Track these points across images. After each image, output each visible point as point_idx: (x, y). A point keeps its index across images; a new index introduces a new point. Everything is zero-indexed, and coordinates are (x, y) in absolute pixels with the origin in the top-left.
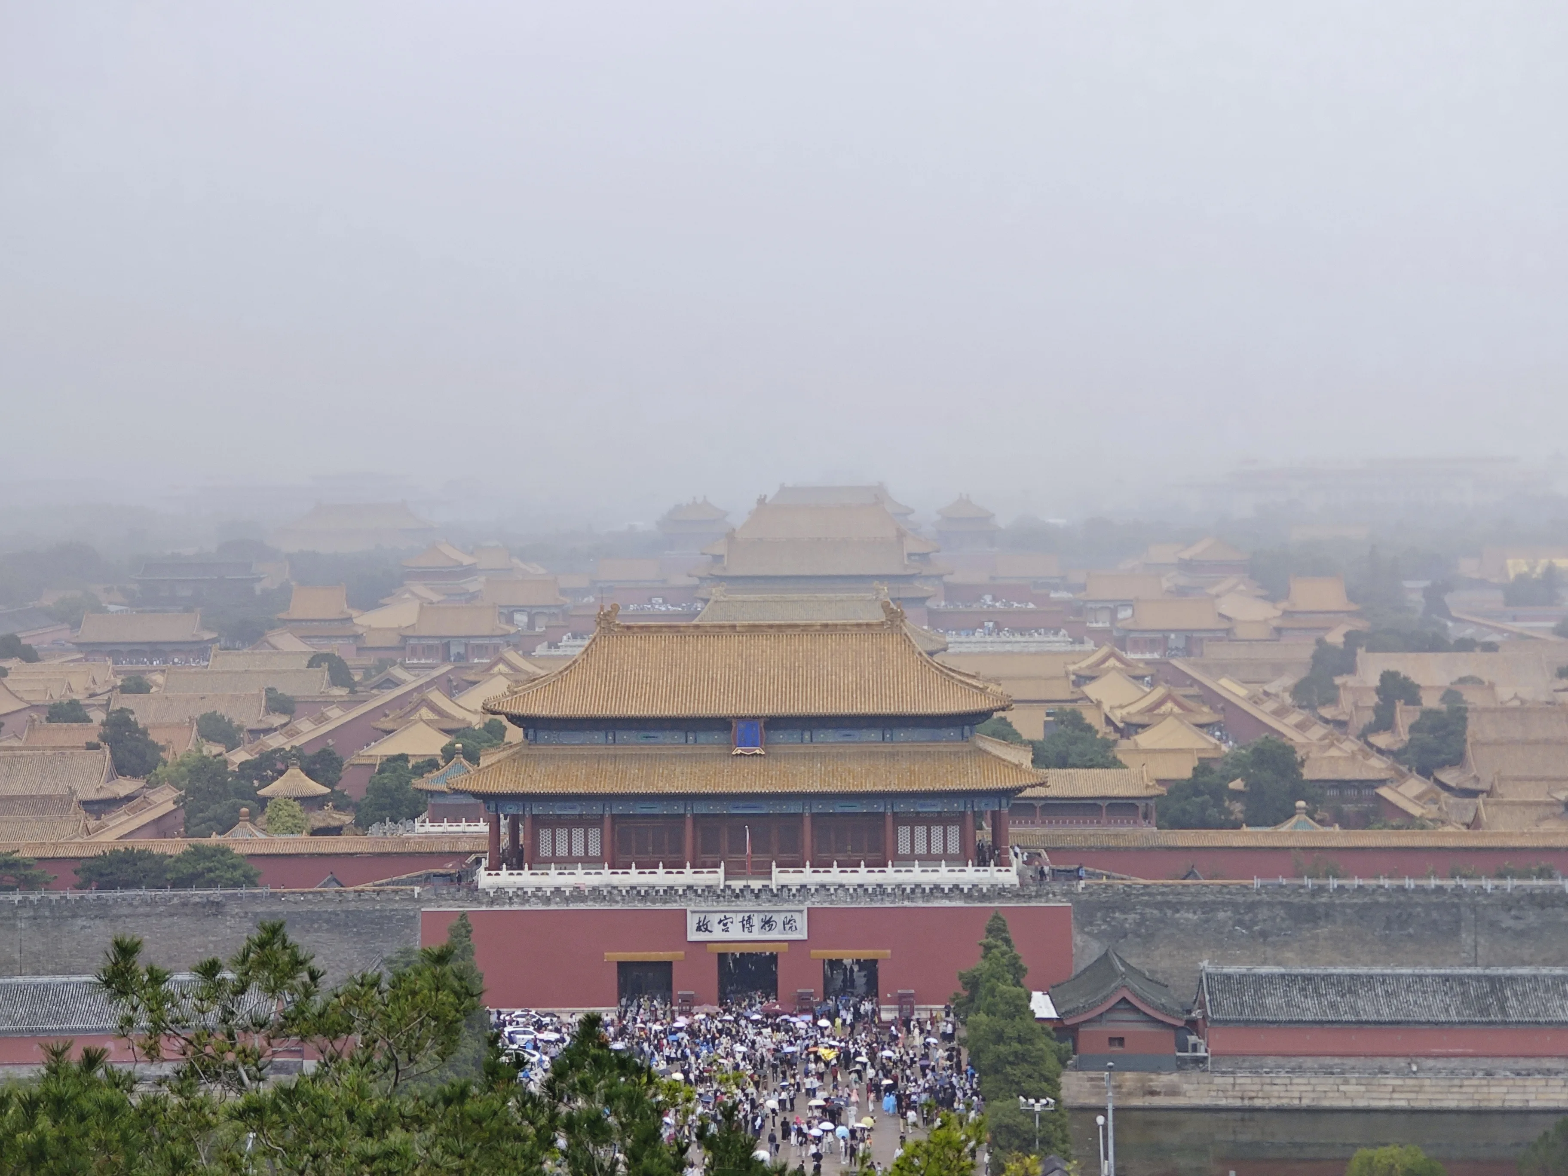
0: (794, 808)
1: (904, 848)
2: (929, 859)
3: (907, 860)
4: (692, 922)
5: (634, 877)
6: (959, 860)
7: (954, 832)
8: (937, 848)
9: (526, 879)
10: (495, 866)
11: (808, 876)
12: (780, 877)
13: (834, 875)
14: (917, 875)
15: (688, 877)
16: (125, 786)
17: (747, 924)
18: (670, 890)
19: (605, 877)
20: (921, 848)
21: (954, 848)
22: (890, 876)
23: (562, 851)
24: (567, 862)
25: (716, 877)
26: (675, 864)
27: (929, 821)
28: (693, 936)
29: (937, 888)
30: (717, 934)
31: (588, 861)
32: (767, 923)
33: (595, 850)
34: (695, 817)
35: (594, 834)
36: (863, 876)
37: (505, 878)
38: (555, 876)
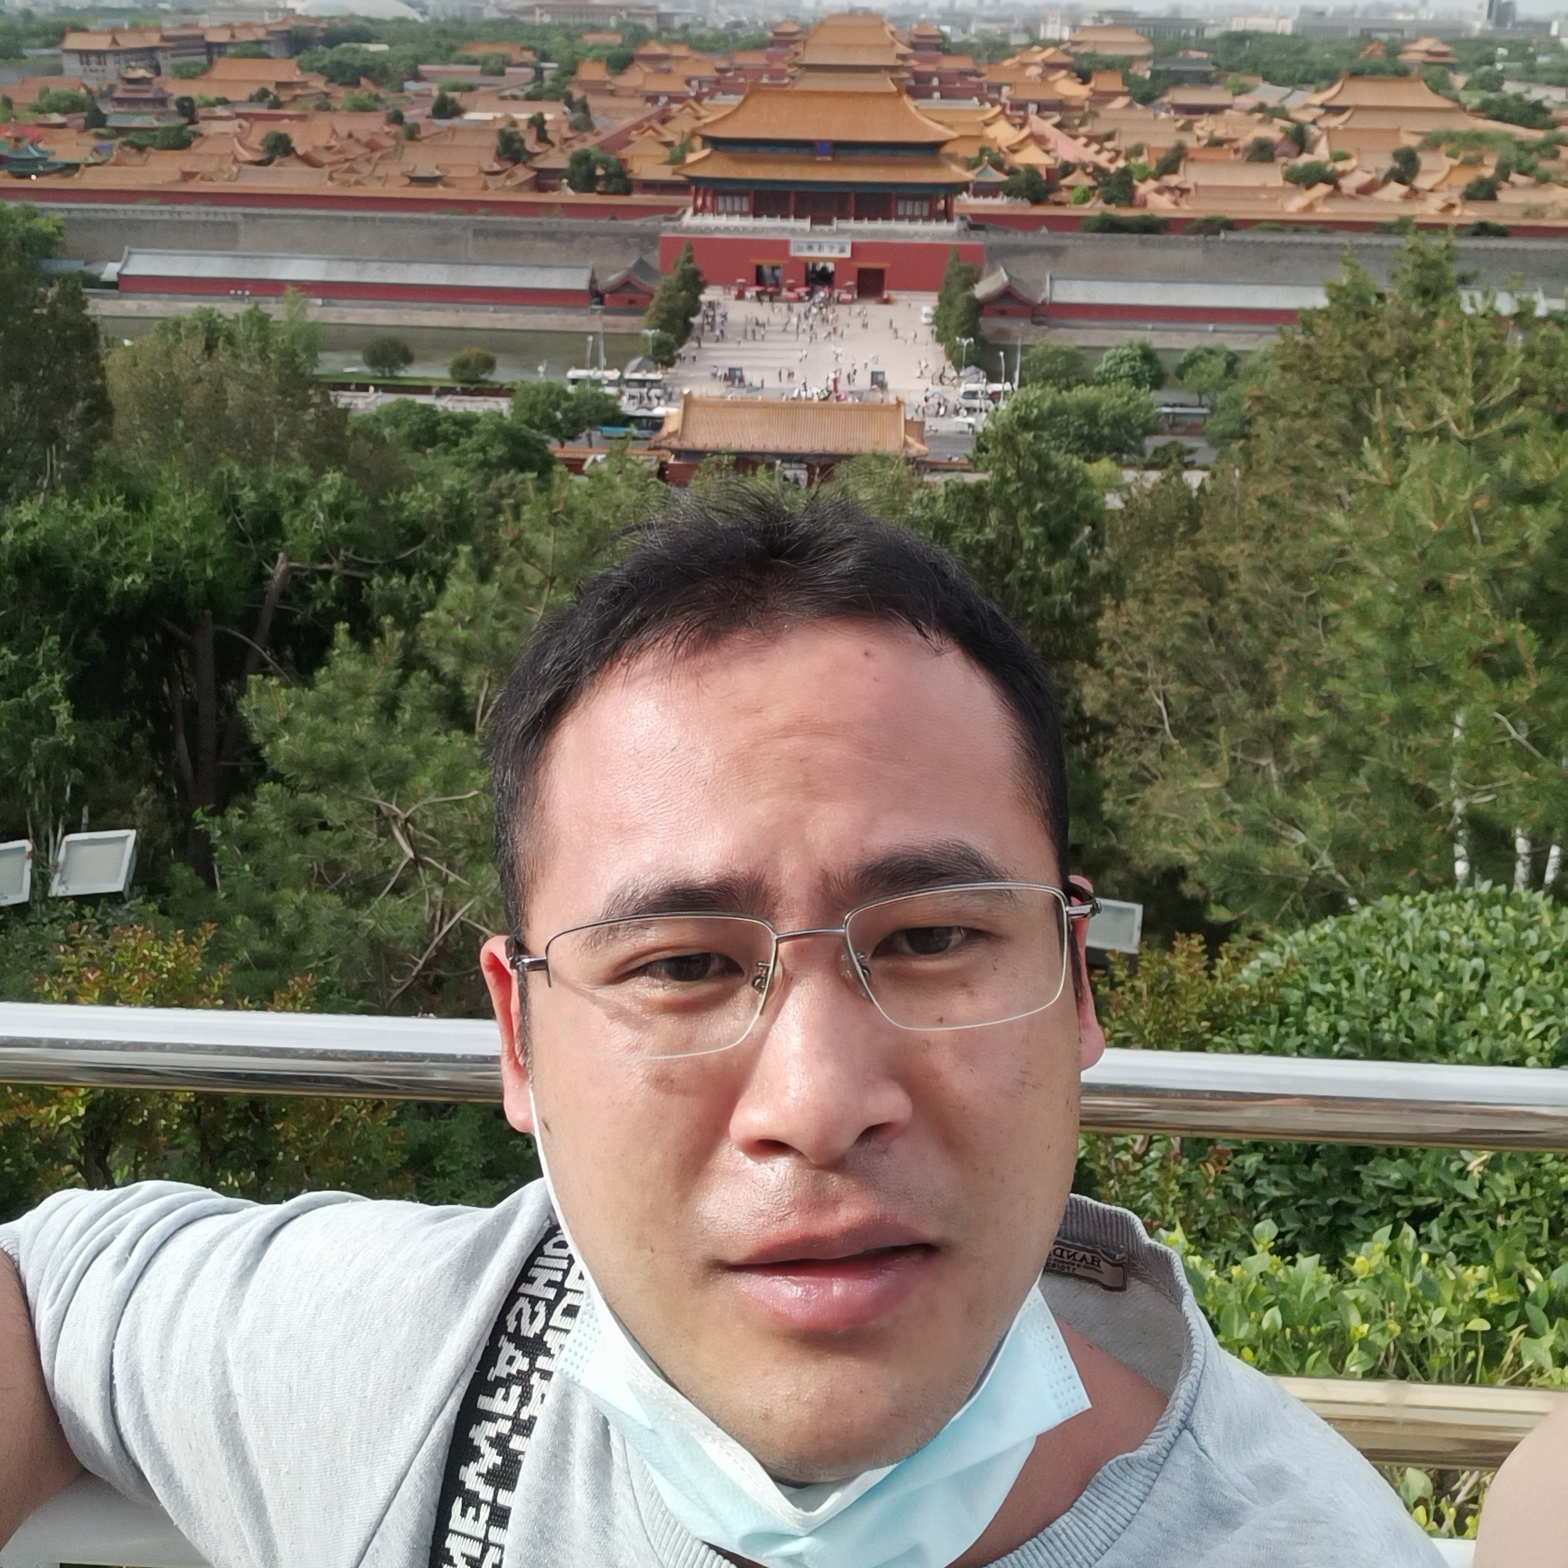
0: (847, 190)
1: (900, 212)
2: (913, 219)
3: (901, 218)
4: (793, 246)
5: (765, 222)
6: (929, 219)
7: (926, 205)
8: (917, 213)
9: (711, 221)
10: (695, 214)
11: (851, 224)
12: (837, 224)
13: (866, 225)
14: (905, 226)
15: (791, 223)
17: (822, 248)
18: (783, 229)
19: (749, 222)
20: (909, 212)
21: (926, 212)
22: (894, 226)
23: (729, 207)
24: (731, 214)
25: (806, 224)
26: (785, 216)
27: (914, 198)
28: (792, 253)
29: (916, 233)
30: (805, 253)
31: (743, 214)
32: (832, 248)
33: (745, 208)
34: (797, 193)
35: (745, 199)
36: (879, 225)
37: (700, 220)
38: (724, 221)
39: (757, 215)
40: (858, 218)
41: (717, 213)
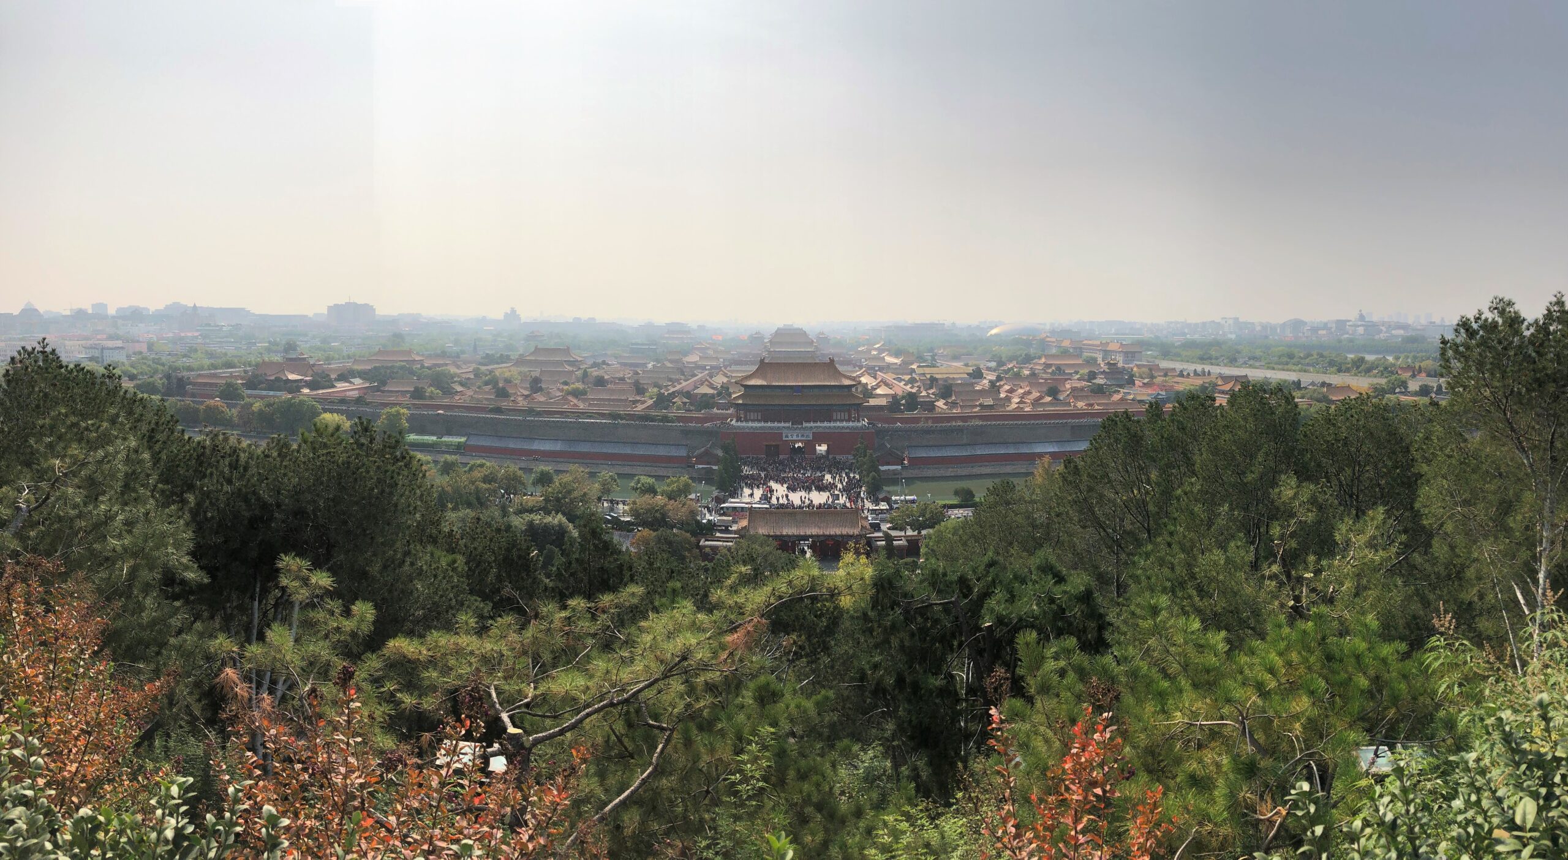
0: (808, 408)
1: (834, 418)
2: (841, 421)
3: (836, 421)
4: (784, 435)
5: (769, 424)
6: (849, 420)
8: (842, 418)
9: (744, 424)
10: (737, 421)
11: (812, 424)
12: (805, 425)
13: (819, 424)
14: (838, 424)
15: (782, 424)
17: (798, 436)
18: (779, 427)
19: (762, 424)
20: (838, 418)
21: (847, 418)
22: (832, 424)
23: (752, 418)
24: (753, 421)
25: (789, 424)
26: (779, 421)
27: (841, 411)
28: (784, 439)
29: (843, 427)
30: (790, 438)
31: (759, 421)
32: (803, 436)
33: (759, 418)
34: (784, 410)
35: (760, 414)
36: (826, 424)
37: (739, 424)
38: (750, 424)
39: (765, 421)
40: (814, 421)
41: (747, 421)
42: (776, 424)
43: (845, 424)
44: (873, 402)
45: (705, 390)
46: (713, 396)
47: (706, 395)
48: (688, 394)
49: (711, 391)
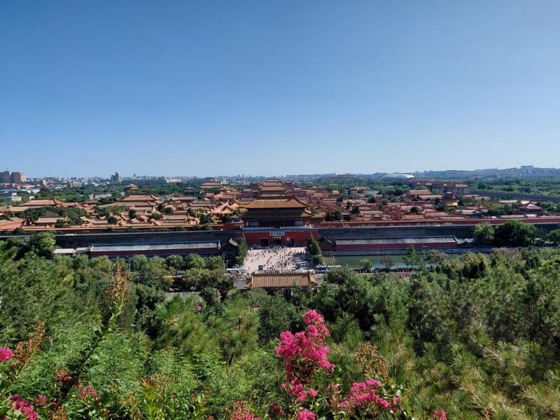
0: (283, 220)
2: (300, 226)
3: (297, 225)
4: (270, 234)
5: (263, 228)
6: (303, 225)
8: (300, 224)
9: (249, 228)
11: (284, 228)
12: (281, 228)
13: (288, 228)
14: (298, 227)
15: (269, 228)
16: (191, 218)
17: (277, 234)
18: (267, 230)
22: (295, 228)
24: (254, 226)
25: (273, 228)
26: (268, 226)
27: (299, 221)
28: (270, 236)
29: (300, 229)
30: (273, 235)
31: (258, 227)
32: (280, 234)
33: (258, 225)
34: (270, 221)
35: (258, 223)
36: (291, 227)
37: (246, 228)
38: (253, 228)
39: (261, 227)
40: (286, 226)
41: (249, 226)
42: (266, 228)
43: (302, 227)
44: (316, 216)
45: (227, 211)
46: (231, 215)
47: (226, 214)
48: (217, 215)
49: (230, 212)
